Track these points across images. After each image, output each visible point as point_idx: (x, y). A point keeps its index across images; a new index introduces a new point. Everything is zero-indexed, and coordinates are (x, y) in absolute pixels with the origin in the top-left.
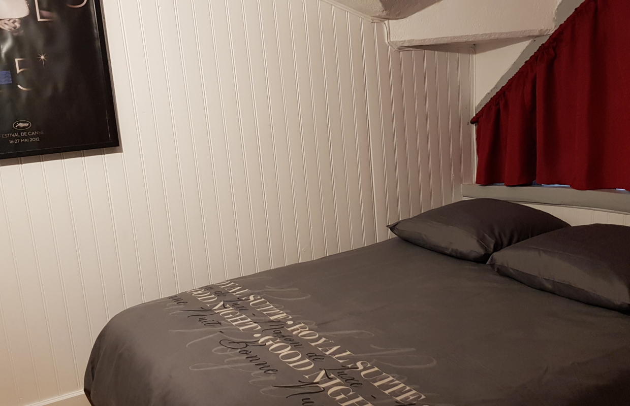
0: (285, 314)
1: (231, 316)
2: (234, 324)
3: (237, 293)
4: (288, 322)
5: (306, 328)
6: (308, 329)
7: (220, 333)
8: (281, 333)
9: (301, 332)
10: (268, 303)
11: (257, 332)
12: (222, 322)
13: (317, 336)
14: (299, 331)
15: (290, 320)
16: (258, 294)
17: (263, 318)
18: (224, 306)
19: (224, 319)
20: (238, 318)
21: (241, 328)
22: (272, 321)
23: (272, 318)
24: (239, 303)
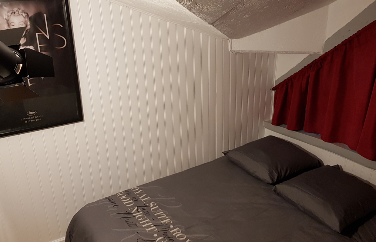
0: (169, 219)
1: (141, 219)
2: (144, 226)
3: (144, 199)
4: (170, 226)
5: (179, 231)
6: (180, 232)
7: (137, 234)
8: (167, 234)
9: (177, 234)
10: (160, 209)
11: (155, 233)
12: (137, 224)
13: (185, 237)
14: (176, 233)
15: (172, 224)
16: (155, 202)
17: (158, 222)
18: (138, 210)
19: (139, 222)
20: (145, 221)
21: (147, 230)
22: (162, 225)
23: (162, 222)
24: (145, 208)
